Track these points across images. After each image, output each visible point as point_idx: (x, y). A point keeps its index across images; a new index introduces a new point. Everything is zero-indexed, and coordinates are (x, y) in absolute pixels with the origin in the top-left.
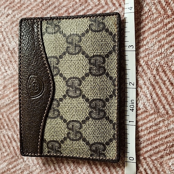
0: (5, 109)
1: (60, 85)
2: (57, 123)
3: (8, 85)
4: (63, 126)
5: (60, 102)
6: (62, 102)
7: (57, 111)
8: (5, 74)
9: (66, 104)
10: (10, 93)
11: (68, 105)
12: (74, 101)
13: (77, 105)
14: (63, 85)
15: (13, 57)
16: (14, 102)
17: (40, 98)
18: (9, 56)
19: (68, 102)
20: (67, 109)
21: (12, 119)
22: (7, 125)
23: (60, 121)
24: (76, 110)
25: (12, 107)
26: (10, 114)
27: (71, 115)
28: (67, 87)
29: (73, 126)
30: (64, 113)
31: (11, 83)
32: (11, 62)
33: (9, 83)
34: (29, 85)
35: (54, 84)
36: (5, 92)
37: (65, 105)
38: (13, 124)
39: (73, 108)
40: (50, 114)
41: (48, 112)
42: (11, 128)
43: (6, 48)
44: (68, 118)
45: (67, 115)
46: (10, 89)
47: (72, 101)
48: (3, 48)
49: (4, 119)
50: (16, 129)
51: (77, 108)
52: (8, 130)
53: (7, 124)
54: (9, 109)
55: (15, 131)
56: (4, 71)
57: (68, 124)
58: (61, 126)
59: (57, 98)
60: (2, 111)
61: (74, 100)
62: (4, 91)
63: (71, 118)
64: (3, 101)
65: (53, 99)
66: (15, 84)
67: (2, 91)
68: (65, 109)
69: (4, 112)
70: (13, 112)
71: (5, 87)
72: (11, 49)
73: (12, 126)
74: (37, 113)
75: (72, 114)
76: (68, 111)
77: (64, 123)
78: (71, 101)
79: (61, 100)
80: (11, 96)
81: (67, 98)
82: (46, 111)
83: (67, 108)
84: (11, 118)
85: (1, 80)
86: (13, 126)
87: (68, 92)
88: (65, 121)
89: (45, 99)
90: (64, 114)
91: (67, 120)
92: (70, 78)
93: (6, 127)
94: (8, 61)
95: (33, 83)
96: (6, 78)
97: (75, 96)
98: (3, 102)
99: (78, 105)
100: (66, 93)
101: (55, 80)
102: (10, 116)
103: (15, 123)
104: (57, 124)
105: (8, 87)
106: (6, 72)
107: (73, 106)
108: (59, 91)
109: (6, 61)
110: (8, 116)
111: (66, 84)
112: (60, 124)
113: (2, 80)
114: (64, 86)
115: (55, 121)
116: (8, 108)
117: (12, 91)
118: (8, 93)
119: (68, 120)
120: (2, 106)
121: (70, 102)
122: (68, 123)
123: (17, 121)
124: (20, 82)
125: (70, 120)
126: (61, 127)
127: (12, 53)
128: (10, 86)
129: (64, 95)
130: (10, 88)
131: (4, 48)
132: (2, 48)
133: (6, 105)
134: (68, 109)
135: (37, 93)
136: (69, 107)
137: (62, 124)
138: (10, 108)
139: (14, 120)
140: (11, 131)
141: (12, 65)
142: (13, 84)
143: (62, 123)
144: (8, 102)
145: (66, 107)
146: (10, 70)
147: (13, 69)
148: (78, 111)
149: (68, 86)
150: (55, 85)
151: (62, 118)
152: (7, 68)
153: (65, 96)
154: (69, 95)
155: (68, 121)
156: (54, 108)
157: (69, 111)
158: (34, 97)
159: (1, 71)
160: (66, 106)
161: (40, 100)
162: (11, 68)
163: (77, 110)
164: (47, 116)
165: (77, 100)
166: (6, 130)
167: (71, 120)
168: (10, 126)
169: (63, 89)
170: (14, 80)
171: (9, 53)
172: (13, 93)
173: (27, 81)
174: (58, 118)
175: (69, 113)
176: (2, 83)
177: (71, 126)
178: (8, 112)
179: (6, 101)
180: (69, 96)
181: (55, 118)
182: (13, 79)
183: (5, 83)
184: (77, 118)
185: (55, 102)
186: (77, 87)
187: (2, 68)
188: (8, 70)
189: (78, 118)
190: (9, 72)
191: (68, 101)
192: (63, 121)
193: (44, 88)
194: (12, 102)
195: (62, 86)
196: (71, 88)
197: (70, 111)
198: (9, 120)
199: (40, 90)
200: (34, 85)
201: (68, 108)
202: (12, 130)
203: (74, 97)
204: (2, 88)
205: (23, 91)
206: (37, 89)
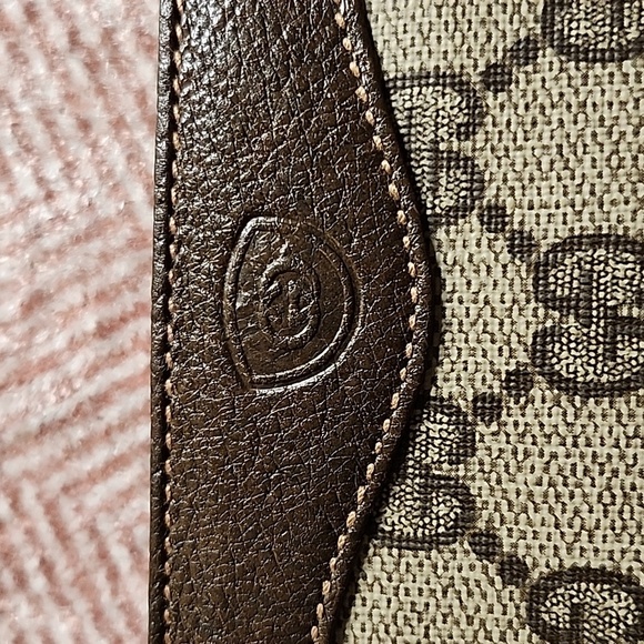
0: (34, 458)
1: (481, 297)
2: (445, 582)
3: (61, 288)
4: (498, 608)
5: (481, 428)
6: (494, 427)
7: (455, 495)
8: (42, 213)
9: (529, 439)
10: (74, 345)
11: (547, 450)
12: (598, 420)
13: (615, 452)
14: (508, 297)
15: (101, 91)
16: (97, 409)
17: (322, 388)
18: (72, 90)
19: (547, 430)
20: (531, 478)
21: (84, 527)
22: (47, 567)
23: (472, 567)
24: (609, 488)
25: (87, 445)
26: (66, 489)
27: (566, 529)
28: (541, 312)
29: (576, 611)
30: (504, 507)
31: (82, 277)
32: (85, 125)
33: (66, 276)
34: (235, 293)
35: (435, 283)
36: (40, 337)
37: (521, 448)
38: (91, 565)
39: (586, 471)
40: (395, 517)
41: (379, 499)
42: (71, 594)
43: (57, 34)
44: (542, 547)
45: (530, 523)
46: (69, 315)
47: (576, 417)
48: (31, 30)
49: (27, 524)
50: (105, 597)
51: (615, 473)
52: (49, 605)
53: (43, 562)
54: (60, 454)
55: (98, 615)
56: (30, 190)
57: (537, 596)
58: (478, 610)
59: (455, 390)
60: (13, 466)
61: (591, 416)
62: (32, 332)
63: (563, 552)
64: (18, 399)
65: (421, 401)
66: (113, 280)
67: (18, 330)
68: (520, 477)
69: (28, 474)
70: (93, 478)
71: (36, 301)
72: (91, 37)
73: (78, 577)
74: (291, 503)
75: (577, 522)
76: (546, 495)
77: (505, 584)
78: (570, 419)
79: (488, 407)
80: (76, 364)
81: (536, 392)
82: (361, 491)
83: (538, 473)
84: (74, 523)
85: (10, 254)
86: (84, 573)
87: (544, 352)
88: (513, 570)
89: (359, 399)
90: (509, 516)
91: (529, 561)
92: (569, 244)
93: (38, 583)
94: (66, 122)
95: (273, 277)
96: (50, 241)
97: (604, 378)
98: (22, 404)
99: (630, 452)
100: (533, 358)
101: (440, 257)
102: (66, 508)
103: (103, 555)
104: (445, 593)
105: (59, 305)
106: (49, 196)
107: (588, 460)
108: (472, 336)
109: (50, 125)
110: (51, 508)
111: (536, 285)
112: (470, 594)
113: (19, 252)
114: (514, 301)
115: (435, 567)
116: (54, 447)
117: (85, 334)
118: (60, 342)
119: (535, 565)
120: (9, 437)
121: (562, 429)
122: (537, 587)
123: (120, 541)
124: (168, 263)
125: (554, 563)
126: (483, 614)
127: (92, 67)
128: (74, 296)
129: (517, 372)
130: (72, 309)
131: (41, 35)
132: (24, 31)
133: (44, 430)
134: (539, 483)
135: (299, 351)
136: (553, 469)
137: (490, 591)
138: (70, 453)
139: (93, 532)
140: (73, 613)
141: (94, 146)
142: (94, 285)
143: (492, 583)
144: (53, 410)
145: (528, 463)
146: (79, 183)
147: (95, 181)
148: (625, 495)
149: (550, 302)
150: (444, 296)
151: (486, 545)
152: (53, 170)
153: (518, 382)
154: (553, 374)
155: (535, 575)
156: (428, 467)
157: (552, 500)
158: (270, 384)
159: (11, 189)
160: (527, 454)
161: (324, 408)
162: (87, 171)
163: (617, 492)
164: (369, 528)
165: (619, 415)
166: (35, 600)
167: (568, 564)
168: (65, 574)
169: (506, 328)
170: (106, 258)
171: (76, 67)
172: (97, 343)
173: (225, 261)
174: (456, 546)
175: (551, 510)
176: (15, 275)
177: (560, 610)
178: (56, 481)
179: (44, 400)
180: (554, 380)
181: (433, 542)
182: (96, 246)
183: (38, 278)
184: (617, 556)
185: (435, 427)
186: (625, 312)
187: (22, 172)
188: (63, 185)
189: (623, 552)
190: (68, 201)
191: (545, 420)
192: (501, 572)
193: (354, 310)
194: (87, 407)
195: (498, 305)
196: (577, 316)
197: (558, 496)
198: (62, 536)
199: (321, 331)
200: (281, 291)
201: (546, 470)
202: (82, 606)
203: (593, 391)
204: (12, 308)
205: (190, 330)
206: (302, 321)
